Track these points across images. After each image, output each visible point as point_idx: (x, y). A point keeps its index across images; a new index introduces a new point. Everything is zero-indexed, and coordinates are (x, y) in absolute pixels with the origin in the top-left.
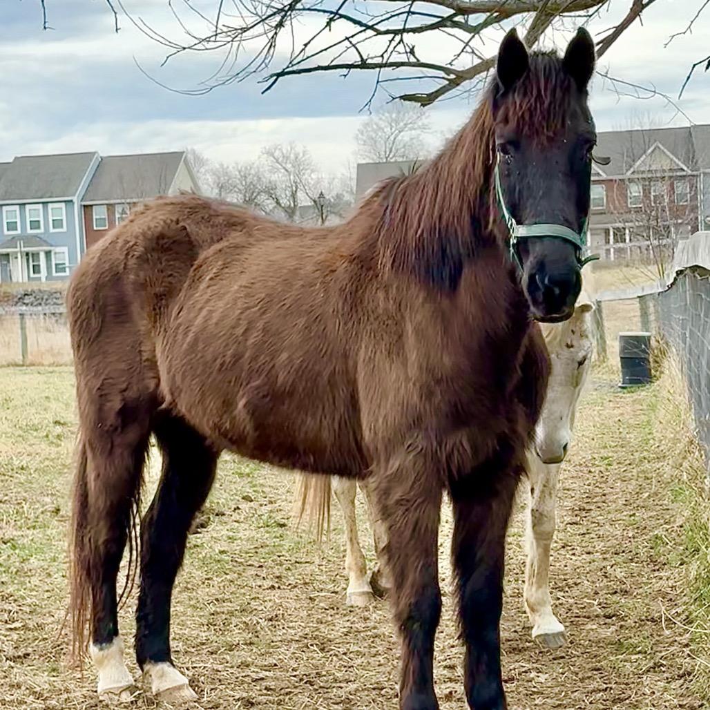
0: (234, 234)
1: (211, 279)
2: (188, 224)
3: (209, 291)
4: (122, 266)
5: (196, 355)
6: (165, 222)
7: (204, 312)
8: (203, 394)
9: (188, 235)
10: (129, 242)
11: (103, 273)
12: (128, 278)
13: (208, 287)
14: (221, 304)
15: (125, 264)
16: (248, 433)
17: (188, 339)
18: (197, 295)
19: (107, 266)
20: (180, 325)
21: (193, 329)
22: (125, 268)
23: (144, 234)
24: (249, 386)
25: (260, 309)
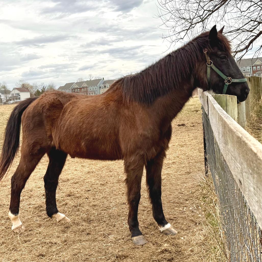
0: (73, 99)
1: (69, 111)
2: (60, 99)
3: (69, 115)
4: (41, 111)
5: (67, 133)
6: (53, 99)
7: (68, 121)
8: (70, 143)
9: (60, 102)
10: (43, 105)
11: (35, 113)
12: (43, 115)
13: (69, 114)
14: (73, 118)
15: (42, 111)
16: (85, 152)
17: (65, 129)
18: (66, 116)
19: (36, 111)
20: (62, 125)
21: (66, 126)
22: (42, 112)
23: (48, 103)
24: (84, 139)
25: (86, 118)
